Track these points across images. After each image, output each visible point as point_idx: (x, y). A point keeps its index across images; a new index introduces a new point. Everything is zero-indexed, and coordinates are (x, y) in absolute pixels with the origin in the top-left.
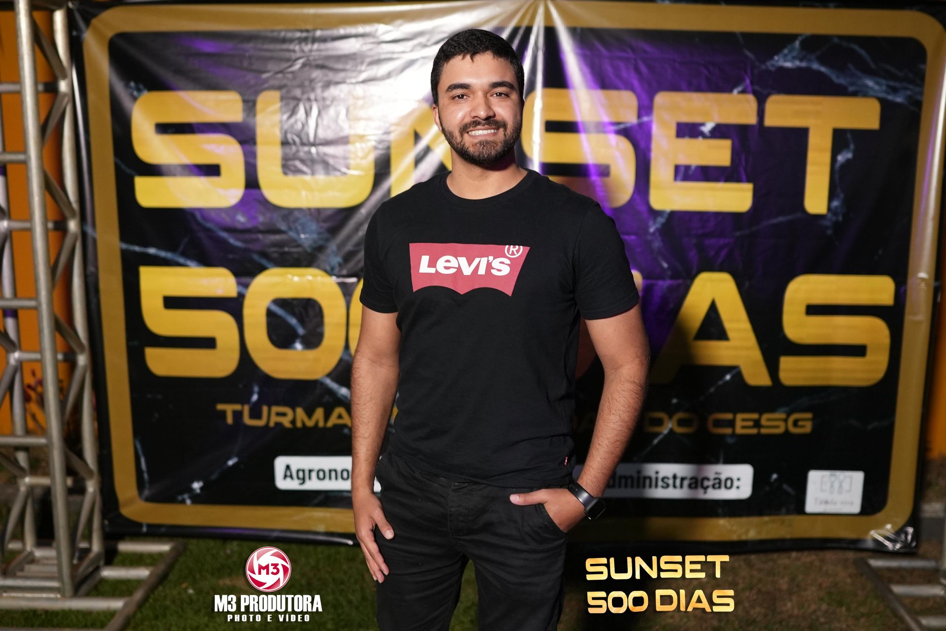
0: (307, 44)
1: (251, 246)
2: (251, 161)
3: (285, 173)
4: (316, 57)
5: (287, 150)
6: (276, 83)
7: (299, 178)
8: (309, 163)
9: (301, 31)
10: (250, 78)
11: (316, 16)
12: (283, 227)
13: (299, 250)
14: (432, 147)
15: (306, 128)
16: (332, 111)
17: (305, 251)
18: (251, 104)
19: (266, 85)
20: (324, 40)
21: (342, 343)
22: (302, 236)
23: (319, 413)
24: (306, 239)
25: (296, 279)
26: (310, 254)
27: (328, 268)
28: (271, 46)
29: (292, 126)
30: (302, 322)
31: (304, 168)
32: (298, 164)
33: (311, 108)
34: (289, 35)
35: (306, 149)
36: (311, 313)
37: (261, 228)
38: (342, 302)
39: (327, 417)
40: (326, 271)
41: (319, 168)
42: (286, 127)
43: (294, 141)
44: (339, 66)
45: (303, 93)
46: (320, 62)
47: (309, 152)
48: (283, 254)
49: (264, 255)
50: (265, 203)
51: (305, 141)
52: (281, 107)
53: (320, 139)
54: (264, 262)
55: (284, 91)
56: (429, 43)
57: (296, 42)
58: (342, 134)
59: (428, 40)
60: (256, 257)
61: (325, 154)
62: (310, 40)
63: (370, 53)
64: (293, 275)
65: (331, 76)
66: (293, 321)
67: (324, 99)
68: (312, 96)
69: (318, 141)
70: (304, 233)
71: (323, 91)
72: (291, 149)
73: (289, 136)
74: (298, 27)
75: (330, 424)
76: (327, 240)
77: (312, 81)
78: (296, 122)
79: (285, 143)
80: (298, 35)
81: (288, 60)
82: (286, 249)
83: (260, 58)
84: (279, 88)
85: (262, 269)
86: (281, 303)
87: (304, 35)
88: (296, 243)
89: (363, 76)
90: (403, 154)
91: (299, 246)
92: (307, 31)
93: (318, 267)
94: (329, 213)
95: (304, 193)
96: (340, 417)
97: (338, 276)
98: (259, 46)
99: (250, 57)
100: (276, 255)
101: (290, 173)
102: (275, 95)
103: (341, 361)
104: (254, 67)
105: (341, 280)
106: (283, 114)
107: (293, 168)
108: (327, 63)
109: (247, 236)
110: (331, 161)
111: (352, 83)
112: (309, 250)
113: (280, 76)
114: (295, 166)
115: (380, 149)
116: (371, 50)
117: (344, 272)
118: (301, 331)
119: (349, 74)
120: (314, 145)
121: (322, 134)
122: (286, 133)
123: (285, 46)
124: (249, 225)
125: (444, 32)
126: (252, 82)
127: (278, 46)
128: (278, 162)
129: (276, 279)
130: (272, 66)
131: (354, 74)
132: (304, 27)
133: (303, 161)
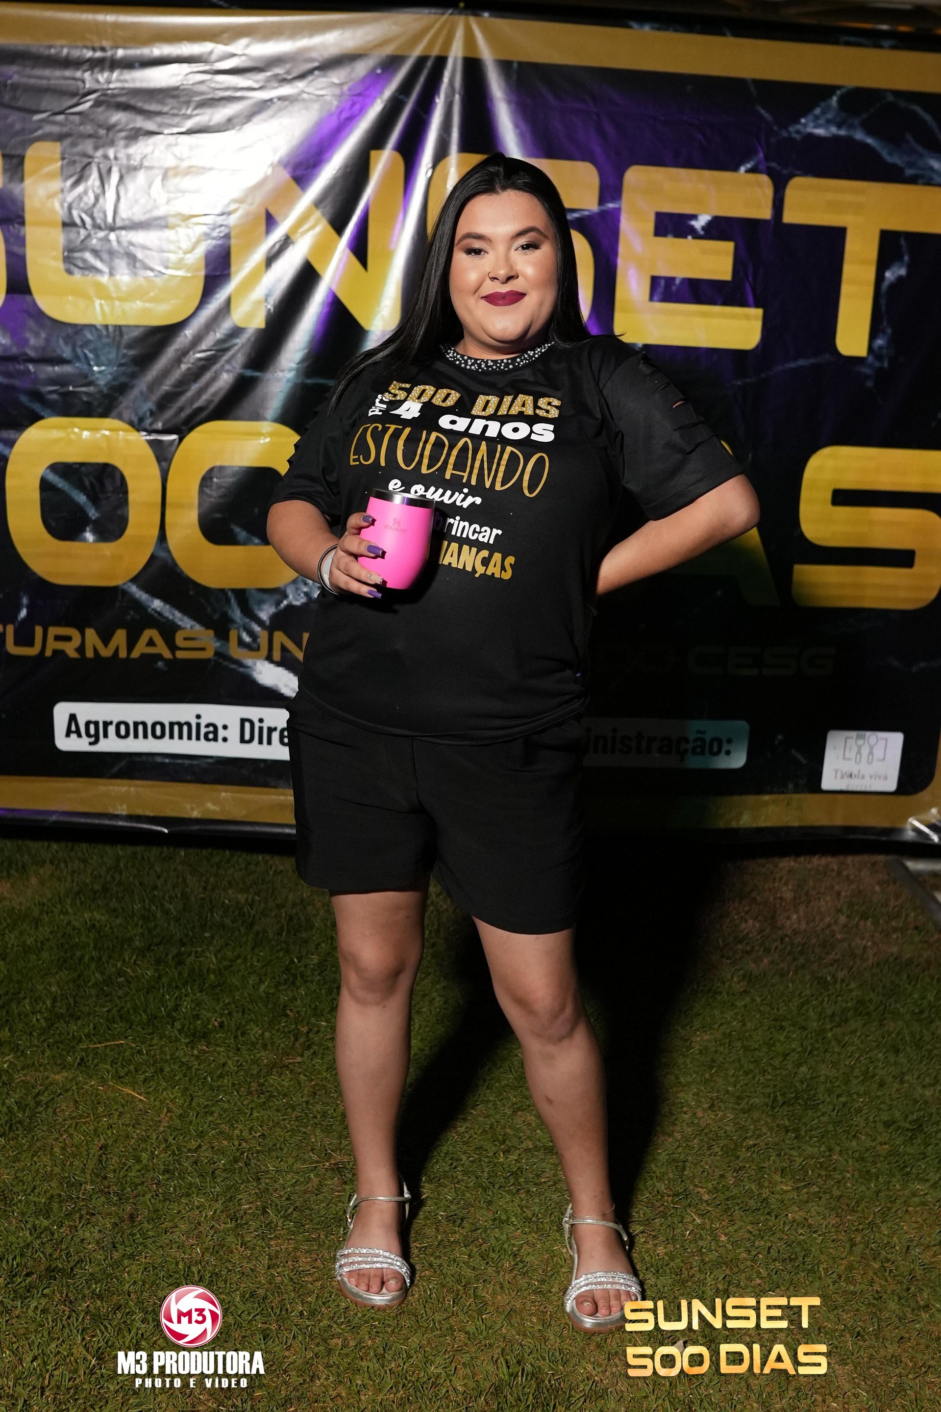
0: (102, 71)
1: (17, 383)
2: (16, 249)
3: (69, 272)
4: (116, 92)
5: (73, 236)
6: (55, 129)
7: (91, 276)
8: (105, 256)
9: (94, 49)
10: (14, 118)
11: (116, 25)
12: (67, 353)
13: (91, 389)
14: (293, 238)
15: (101, 200)
16: (141, 177)
17: (100, 392)
18: (15, 161)
19: (39, 132)
20: (129, 64)
21: (156, 532)
22: (95, 368)
23: (120, 637)
24: (100, 372)
25: (86, 434)
26: (105, 396)
27: (135, 419)
28: (47, 72)
29: (80, 197)
30: (94, 500)
31: (99, 264)
32: (88, 256)
33: (109, 171)
34: (76, 53)
35: (101, 234)
36: (109, 487)
37: (32, 353)
38: (155, 470)
39: (131, 644)
40: (131, 424)
41: (121, 265)
42: (70, 198)
43: (82, 220)
44: (153, 107)
45: (96, 148)
46: (123, 99)
47: (106, 239)
48: (66, 395)
49: (38, 396)
50: (39, 315)
51: (99, 221)
52: (62, 167)
53: (123, 220)
54: (37, 407)
55: (68, 141)
56: (289, 77)
57: (85, 67)
58: (157, 213)
59: (288, 73)
60: (24, 399)
61: (131, 244)
62: (107, 64)
63: (203, 88)
64: (82, 429)
65: (140, 122)
66: (81, 498)
67: (129, 157)
68: (111, 153)
69: (119, 223)
70: (98, 365)
71: (126, 146)
72: (79, 233)
73: (75, 213)
74: (89, 44)
75: (135, 654)
76: (134, 376)
77: (110, 128)
78: (85, 192)
79: (68, 224)
80: (89, 54)
81: (74, 94)
82: (71, 388)
83: (29, 89)
84: (60, 138)
85: (35, 418)
86: (63, 469)
87: (98, 54)
88: (86, 379)
89: (189, 124)
90: (250, 246)
91: (90, 384)
92: (103, 49)
93: (120, 417)
94: (135, 333)
95: (97, 303)
96: (151, 643)
97: (150, 432)
98: (28, 71)
99: (15, 87)
100: (54, 397)
101: (76, 270)
102: (53, 149)
103: (153, 557)
104: (20, 103)
105: (153, 437)
106: (66, 179)
107: (80, 264)
108: (133, 102)
109: (11, 367)
110: (140, 255)
111: (173, 134)
112: (105, 390)
113: (61, 118)
114: (84, 261)
115: (214, 238)
116: (202, 82)
117: (159, 425)
118: (93, 514)
119: (167, 120)
120: (112, 229)
121: (125, 213)
122: (70, 208)
123: (68, 73)
124: (15, 350)
125: (312, 60)
126: (18, 126)
127: (58, 73)
128: (59, 253)
129: (55, 434)
130: (49, 103)
131: (176, 120)
132: (97, 45)
133: (96, 253)
